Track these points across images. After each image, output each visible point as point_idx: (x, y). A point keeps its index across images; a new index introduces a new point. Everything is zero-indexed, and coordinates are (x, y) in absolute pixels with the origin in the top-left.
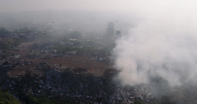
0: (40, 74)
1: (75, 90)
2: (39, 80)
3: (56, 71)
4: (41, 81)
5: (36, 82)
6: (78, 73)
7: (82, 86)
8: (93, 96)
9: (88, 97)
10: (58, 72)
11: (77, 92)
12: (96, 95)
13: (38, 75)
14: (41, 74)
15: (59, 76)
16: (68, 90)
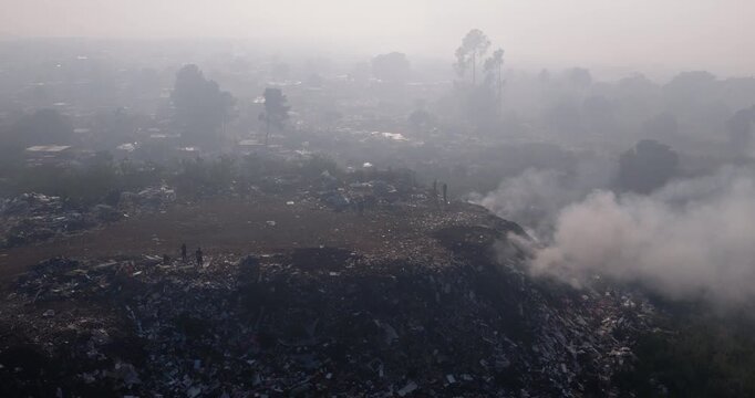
0: (90, 325)
1: (369, 366)
2: (109, 364)
3: (196, 290)
4: (118, 366)
5: (90, 378)
6: (332, 274)
7: (392, 334)
8: (470, 372)
9: (451, 379)
10: (206, 290)
11: (381, 374)
12: (482, 362)
13: (86, 338)
14: (100, 326)
15: (225, 314)
16: (329, 376)
